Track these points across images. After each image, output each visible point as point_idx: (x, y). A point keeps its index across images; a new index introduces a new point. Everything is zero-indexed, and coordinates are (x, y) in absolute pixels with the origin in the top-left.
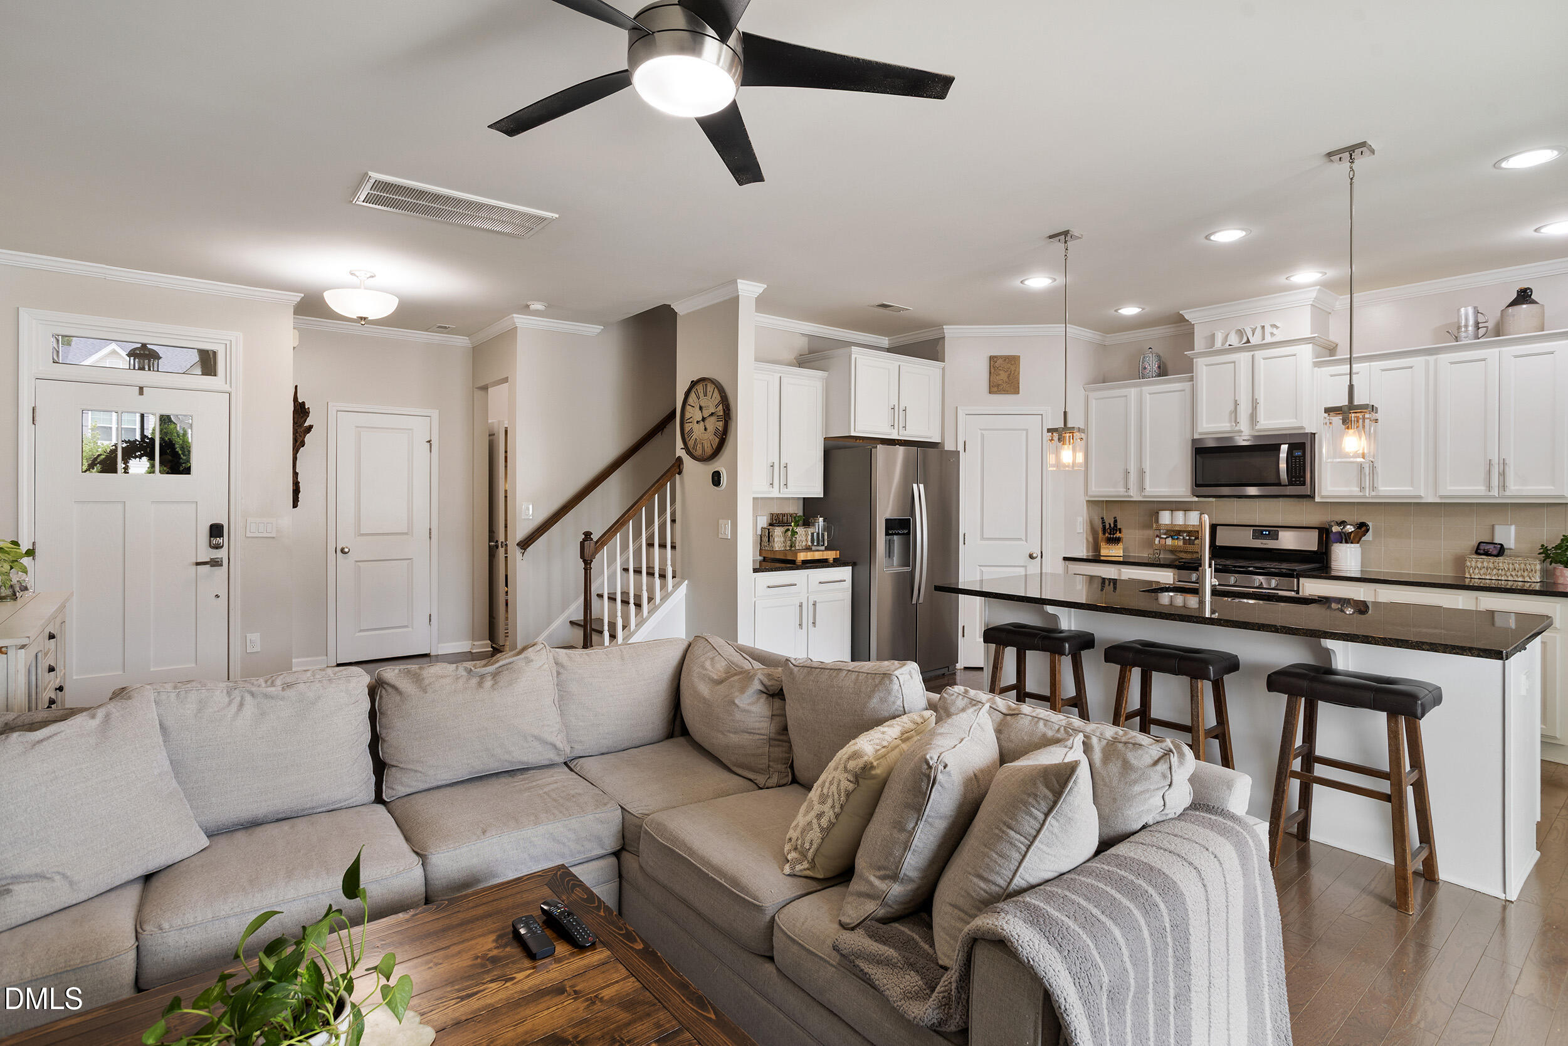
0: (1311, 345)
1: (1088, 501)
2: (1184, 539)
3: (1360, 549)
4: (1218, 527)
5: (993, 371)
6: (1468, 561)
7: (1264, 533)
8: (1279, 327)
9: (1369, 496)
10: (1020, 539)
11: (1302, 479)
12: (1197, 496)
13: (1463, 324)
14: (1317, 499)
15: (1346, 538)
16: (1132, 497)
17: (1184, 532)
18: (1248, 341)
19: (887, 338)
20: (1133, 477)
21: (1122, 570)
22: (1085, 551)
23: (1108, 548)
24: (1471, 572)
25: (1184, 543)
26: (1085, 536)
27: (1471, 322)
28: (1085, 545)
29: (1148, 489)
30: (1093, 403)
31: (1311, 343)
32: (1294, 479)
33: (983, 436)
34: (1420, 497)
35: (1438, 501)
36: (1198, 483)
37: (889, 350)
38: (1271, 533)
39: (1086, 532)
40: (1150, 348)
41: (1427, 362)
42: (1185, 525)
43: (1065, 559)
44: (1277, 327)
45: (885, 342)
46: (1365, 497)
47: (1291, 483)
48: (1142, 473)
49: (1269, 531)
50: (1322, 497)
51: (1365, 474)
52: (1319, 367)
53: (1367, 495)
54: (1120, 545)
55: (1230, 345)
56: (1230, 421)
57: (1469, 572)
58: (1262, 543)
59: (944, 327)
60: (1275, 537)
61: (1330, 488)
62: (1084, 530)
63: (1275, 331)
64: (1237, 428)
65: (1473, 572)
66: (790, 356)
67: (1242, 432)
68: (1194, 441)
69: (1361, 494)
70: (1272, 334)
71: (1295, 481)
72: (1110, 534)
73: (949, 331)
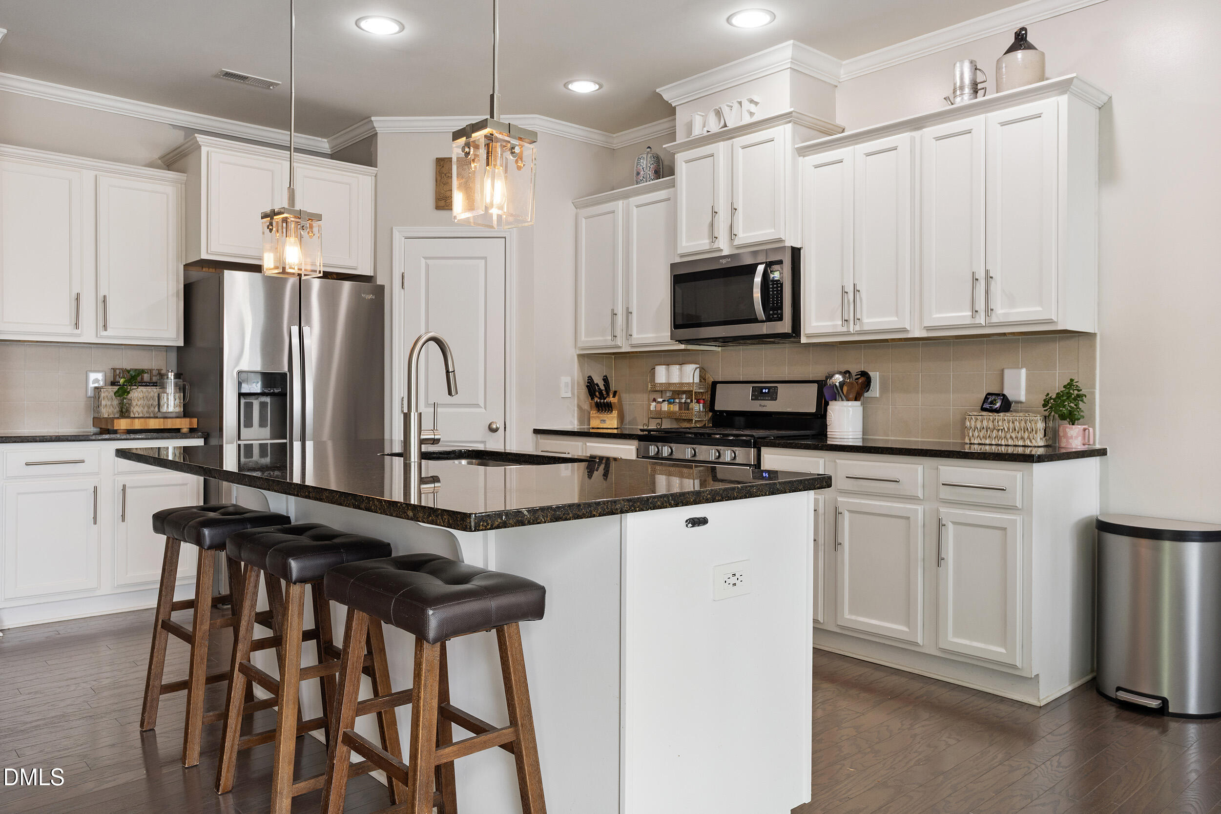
0: (790, 124)
1: (579, 356)
2: (680, 403)
3: (861, 408)
4: (718, 385)
5: (439, 178)
6: (967, 420)
7: (764, 391)
8: (758, 103)
9: (853, 332)
10: (477, 405)
11: (779, 311)
12: (681, 342)
13: (958, 84)
14: (803, 340)
15: (836, 394)
16: (620, 347)
17: (684, 392)
18: (725, 126)
19: (326, 140)
20: (620, 320)
21: (588, 444)
22: (576, 422)
23: (598, 417)
24: (971, 434)
25: (680, 409)
26: (576, 402)
27: (967, 81)
28: (576, 415)
29: (635, 335)
30: (583, 222)
31: (790, 122)
32: (771, 312)
33: (427, 266)
34: (905, 330)
35: (924, 334)
36: (676, 323)
37: (333, 156)
38: (771, 390)
39: (578, 397)
40: (649, 147)
41: (913, 139)
42: (681, 384)
43: (537, 432)
44: (756, 103)
45: (324, 145)
46: (848, 334)
47: (769, 319)
48: (629, 313)
49: (769, 388)
50: (808, 336)
51: (848, 301)
52: (804, 156)
53: (851, 330)
54: (615, 413)
55: (708, 132)
56: (709, 239)
57: (968, 436)
58: (760, 405)
59: (373, 118)
60: (772, 395)
61: (814, 324)
62: (573, 394)
63: (753, 108)
64: (715, 246)
65: (973, 436)
66: (156, 155)
67: (722, 250)
68: (673, 266)
69: (845, 329)
70: (752, 114)
71: (774, 314)
72: (600, 398)
73: (380, 123)
